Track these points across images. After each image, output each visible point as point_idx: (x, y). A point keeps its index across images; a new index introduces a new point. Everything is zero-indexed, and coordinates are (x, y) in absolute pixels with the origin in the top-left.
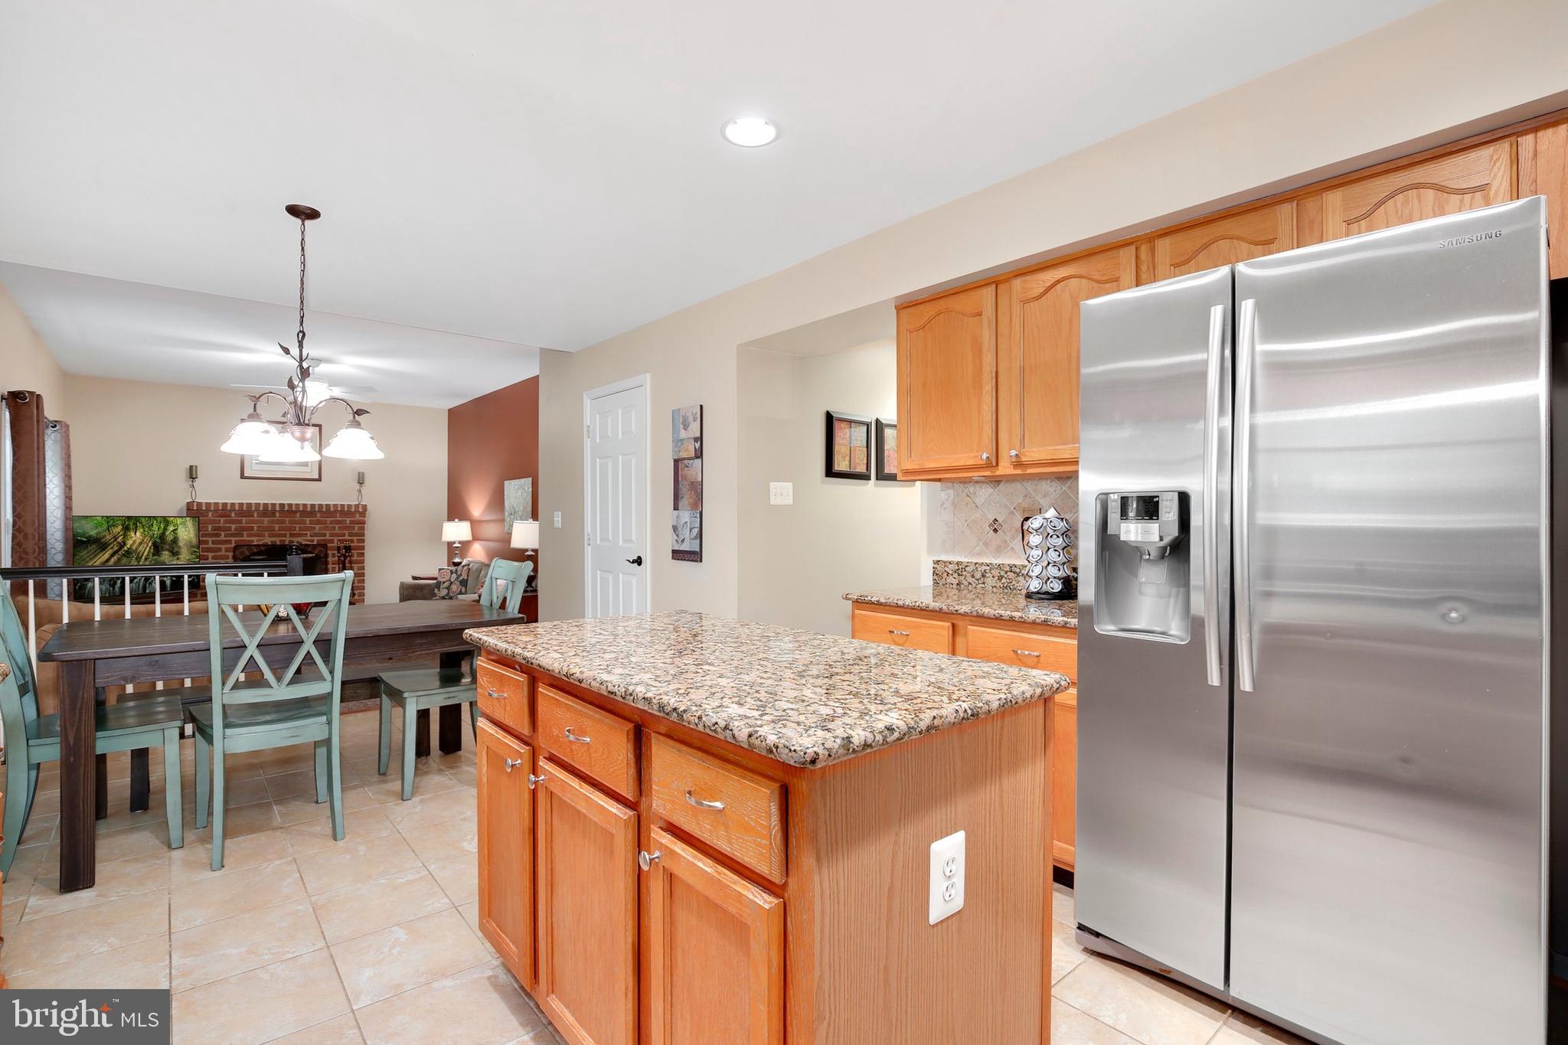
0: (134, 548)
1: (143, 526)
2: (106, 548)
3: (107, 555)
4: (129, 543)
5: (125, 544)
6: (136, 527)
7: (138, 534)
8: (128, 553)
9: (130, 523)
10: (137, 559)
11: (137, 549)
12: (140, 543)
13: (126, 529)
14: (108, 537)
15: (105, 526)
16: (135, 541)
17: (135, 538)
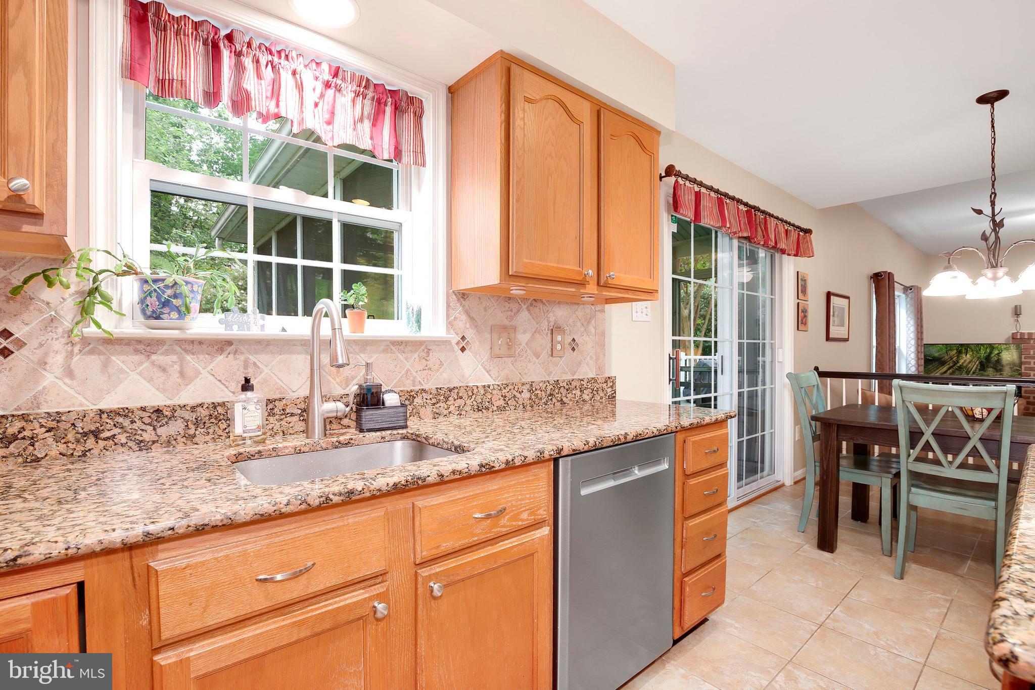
0: (965, 365)
1: (972, 350)
2: (945, 364)
3: (945, 369)
4: (961, 361)
5: (958, 362)
6: (967, 351)
7: (968, 356)
8: (960, 368)
9: (962, 348)
10: (966, 372)
11: (967, 365)
12: (970, 362)
13: (959, 352)
14: (946, 357)
15: (944, 351)
16: (965, 361)
17: (966, 358)
